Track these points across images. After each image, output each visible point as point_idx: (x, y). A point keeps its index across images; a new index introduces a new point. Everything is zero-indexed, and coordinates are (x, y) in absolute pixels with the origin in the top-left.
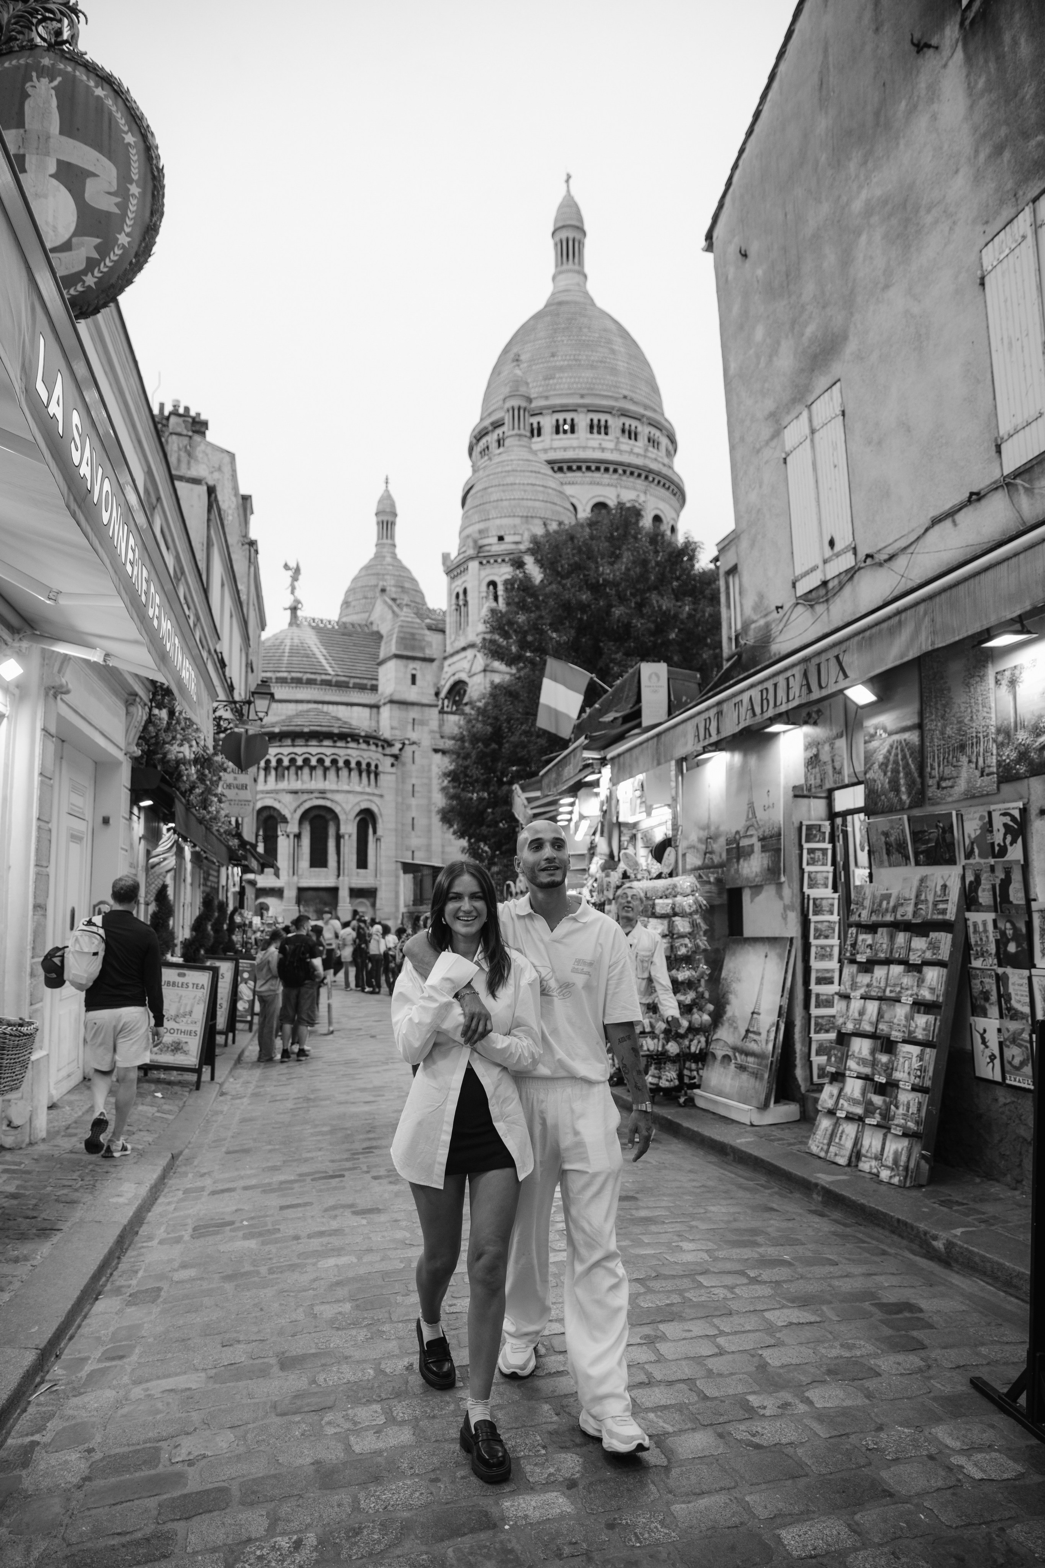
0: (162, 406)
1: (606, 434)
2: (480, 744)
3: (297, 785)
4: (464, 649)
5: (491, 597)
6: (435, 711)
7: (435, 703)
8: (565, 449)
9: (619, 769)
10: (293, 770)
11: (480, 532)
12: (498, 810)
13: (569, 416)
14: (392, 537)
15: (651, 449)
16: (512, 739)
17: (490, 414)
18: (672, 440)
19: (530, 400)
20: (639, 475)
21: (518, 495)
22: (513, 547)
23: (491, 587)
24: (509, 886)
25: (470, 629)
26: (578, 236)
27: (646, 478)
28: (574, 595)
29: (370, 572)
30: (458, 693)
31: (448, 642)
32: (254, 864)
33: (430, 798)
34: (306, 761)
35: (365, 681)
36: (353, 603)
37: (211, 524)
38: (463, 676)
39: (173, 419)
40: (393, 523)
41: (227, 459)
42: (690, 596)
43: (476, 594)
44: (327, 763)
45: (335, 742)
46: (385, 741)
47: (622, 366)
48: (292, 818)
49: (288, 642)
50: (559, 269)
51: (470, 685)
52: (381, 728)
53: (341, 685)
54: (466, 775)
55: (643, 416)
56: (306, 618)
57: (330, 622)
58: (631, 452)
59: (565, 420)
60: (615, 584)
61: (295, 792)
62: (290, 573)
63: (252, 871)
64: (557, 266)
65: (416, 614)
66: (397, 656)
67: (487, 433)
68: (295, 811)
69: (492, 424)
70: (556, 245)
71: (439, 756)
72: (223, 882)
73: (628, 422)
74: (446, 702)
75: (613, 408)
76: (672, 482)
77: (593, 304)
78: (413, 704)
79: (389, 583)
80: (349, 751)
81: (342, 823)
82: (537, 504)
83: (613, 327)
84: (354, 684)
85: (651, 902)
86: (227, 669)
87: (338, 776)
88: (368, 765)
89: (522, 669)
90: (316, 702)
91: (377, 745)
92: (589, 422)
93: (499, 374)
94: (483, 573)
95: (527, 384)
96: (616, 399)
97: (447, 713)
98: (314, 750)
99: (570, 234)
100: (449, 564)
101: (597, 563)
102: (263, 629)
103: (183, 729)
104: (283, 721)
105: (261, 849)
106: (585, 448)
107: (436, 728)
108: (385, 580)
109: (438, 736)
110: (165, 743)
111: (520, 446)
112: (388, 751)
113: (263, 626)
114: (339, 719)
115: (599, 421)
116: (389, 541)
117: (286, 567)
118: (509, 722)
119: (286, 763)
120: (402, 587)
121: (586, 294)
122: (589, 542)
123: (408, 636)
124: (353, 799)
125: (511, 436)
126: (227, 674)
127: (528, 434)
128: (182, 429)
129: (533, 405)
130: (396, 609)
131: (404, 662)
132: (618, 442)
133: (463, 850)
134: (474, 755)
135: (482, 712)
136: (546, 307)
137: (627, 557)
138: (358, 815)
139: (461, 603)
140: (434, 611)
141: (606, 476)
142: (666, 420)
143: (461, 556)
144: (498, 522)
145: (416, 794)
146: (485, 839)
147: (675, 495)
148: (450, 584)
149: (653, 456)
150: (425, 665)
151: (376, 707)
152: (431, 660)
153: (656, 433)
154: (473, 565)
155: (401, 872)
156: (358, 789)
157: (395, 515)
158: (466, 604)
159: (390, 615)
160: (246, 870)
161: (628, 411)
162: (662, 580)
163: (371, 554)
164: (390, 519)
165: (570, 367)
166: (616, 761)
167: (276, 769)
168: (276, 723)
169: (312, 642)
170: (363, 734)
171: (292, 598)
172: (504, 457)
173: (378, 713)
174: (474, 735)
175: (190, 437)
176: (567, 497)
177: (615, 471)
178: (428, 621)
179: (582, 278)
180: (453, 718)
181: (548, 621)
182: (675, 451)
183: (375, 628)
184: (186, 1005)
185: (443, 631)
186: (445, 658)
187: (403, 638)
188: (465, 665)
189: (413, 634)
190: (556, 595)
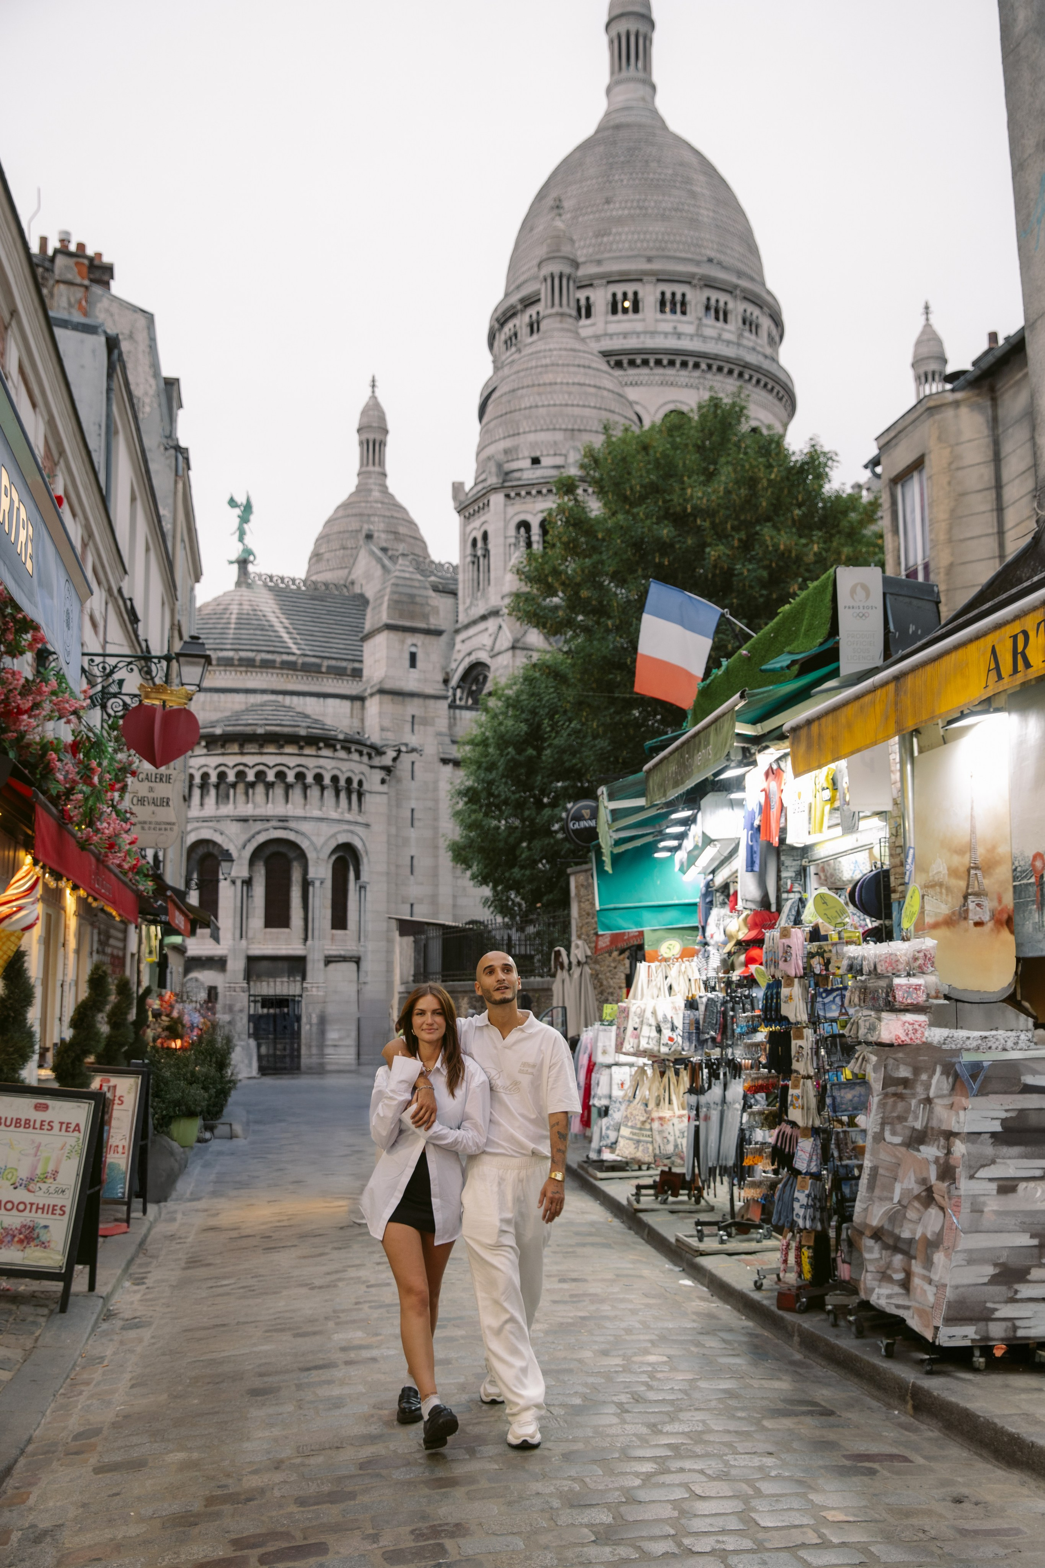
0: (44, 241)
1: (684, 313)
2: (510, 749)
3: (247, 810)
4: (484, 618)
5: (522, 543)
6: (445, 704)
7: (443, 693)
8: (625, 335)
9: (809, 746)
10: (241, 788)
11: (506, 452)
12: (537, 844)
13: (630, 288)
14: (382, 463)
15: (747, 334)
16: (556, 742)
17: (518, 287)
18: (778, 323)
19: (576, 265)
20: (731, 372)
21: (560, 399)
22: (554, 472)
23: (522, 530)
24: (558, 954)
25: (492, 590)
26: (643, 28)
27: (741, 375)
28: (650, 530)
29: (350, 512)
30: (476, 680)
31: (461, 608)
32: (179, 921)
33: (436, 829)
34: (260, 775)
35: (344, 664)
36: (326, 556)
37: (113, 396)
38: (483, 656)
39: (60, 261)
40: (383, 444)
41: (142, 322)
42: (820, 529)
43: (501, 540)
44: (291, 778)
45: (301, 748)
46: (373, 747)
47: (705, 214)
48: (240, 857)
49: (235, 609)
50: (616, 77)
51: (492, 669)
52: (367, 729)
53: (310, 669)
54: (490, 794)
55: (736, 287)
56: (260, 576)
57: (293, 580)
58: (719, 338)
59: (625, 295)
60: (709, 513)
61: (244, 820)
62: (237, 511)
63: (177, 932)
64: (612, 73)
65: (417, 569)
66: (389, 627)
67: (514, 315)
68: (244, 847)
69: (522, 300)
70: (611, 42)
71: (449, 768)
72: (133, 947)
73: (714, 295)
74: (459, 692)
75: (693, 275)
76: (777, 380)
77: (664, 126)
78: (412, 695)
79: (378, 526)
80: (322, 762)
81: (310, 863)
82: (587, 412)
83: (694, 160)
84: (328, 667)
85: (883, 983)
86: (140, 625)
87: (305, 797)
88: (349, 781)
89: (573, 638)
90: (274, 692)
91: (361, 753)
92: (659, 296)
93: (532, 230)
94: (511, 511)
95: (572, 241)
96: (698, 263)
97: (461, 708)
98: (271, 760)
99: (632, 25)
100: (462, 497)
101: (683, 483)
102: (197, 580)
103: (54, 693)
104: (228, 718)
105: (193, 899)
106: (653, 333)
107: (444, 729)
108: (372, 523)
109: (447, 740)
110: (21, 712)
111: (563, 330)
112: (377, 761)
113: (197, 575)
114: (307, 716)
115: (673, 294)
116: (377, 469)
117: (232, 503)
118: (551, 718)
119: (231, 777)
120: (395, 533)
121: (655, 113)
122: (671, 453)
123: (405, 599)
124: (326, 830)
125: (550, 316)
126: (140, 632)
127: (574, 313)
128: (73, 275)
129: (581, 272)
130: (387, 562)
131: (400, 635)
132: (700, 325)
133: (486, 902)
134: (501, 764)
135: (513, 704)
136: (597, 132)
137: (726, 475)
138: (334, 852)
139: (480, 553)
140: (441, 565)
141: (683, 373)
142: (769, 293)
143: (480, 487)
144: (531, 437)
145: (416, 823)
146: (517, 886)
147: (780, 399)
148: (464, 526)
149: (751, 344)
150: (429, 639)
151: (361, 699)
152: (438, 633)
153: (755, 312)
154: (496, 499)
155: (397, 933)
156: (334, 815)
157: (386, 432)
158: (486, 554)
159: (378, 572)
160: (169, 930)
161: (715, 279)
162: (778, 507)
163: (352, 488)
164: (378, 437)
165: (632, 217)
166: (803, 732)
167: (217, 786)
168: (217, 721)
169: (268, 607)
170: (341, 737)
171: (240, 547)
172: (541, 346)
173: (363, 708)
174: (502, 737)
175: (87, 287)
176: (631, 404)
177: (696, 366)
178: (433, 578)
179: (648, 89)
180: (468, 715)
181: (611, 569)
182: (781, 337)
183: (357, 590)
184: (48, 1160)
185: (454, 594)
186: (457, 631)
187: (397, 602)
188: (486, 640)
189: (412, 596)
190: (623, 530)
